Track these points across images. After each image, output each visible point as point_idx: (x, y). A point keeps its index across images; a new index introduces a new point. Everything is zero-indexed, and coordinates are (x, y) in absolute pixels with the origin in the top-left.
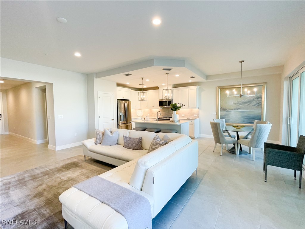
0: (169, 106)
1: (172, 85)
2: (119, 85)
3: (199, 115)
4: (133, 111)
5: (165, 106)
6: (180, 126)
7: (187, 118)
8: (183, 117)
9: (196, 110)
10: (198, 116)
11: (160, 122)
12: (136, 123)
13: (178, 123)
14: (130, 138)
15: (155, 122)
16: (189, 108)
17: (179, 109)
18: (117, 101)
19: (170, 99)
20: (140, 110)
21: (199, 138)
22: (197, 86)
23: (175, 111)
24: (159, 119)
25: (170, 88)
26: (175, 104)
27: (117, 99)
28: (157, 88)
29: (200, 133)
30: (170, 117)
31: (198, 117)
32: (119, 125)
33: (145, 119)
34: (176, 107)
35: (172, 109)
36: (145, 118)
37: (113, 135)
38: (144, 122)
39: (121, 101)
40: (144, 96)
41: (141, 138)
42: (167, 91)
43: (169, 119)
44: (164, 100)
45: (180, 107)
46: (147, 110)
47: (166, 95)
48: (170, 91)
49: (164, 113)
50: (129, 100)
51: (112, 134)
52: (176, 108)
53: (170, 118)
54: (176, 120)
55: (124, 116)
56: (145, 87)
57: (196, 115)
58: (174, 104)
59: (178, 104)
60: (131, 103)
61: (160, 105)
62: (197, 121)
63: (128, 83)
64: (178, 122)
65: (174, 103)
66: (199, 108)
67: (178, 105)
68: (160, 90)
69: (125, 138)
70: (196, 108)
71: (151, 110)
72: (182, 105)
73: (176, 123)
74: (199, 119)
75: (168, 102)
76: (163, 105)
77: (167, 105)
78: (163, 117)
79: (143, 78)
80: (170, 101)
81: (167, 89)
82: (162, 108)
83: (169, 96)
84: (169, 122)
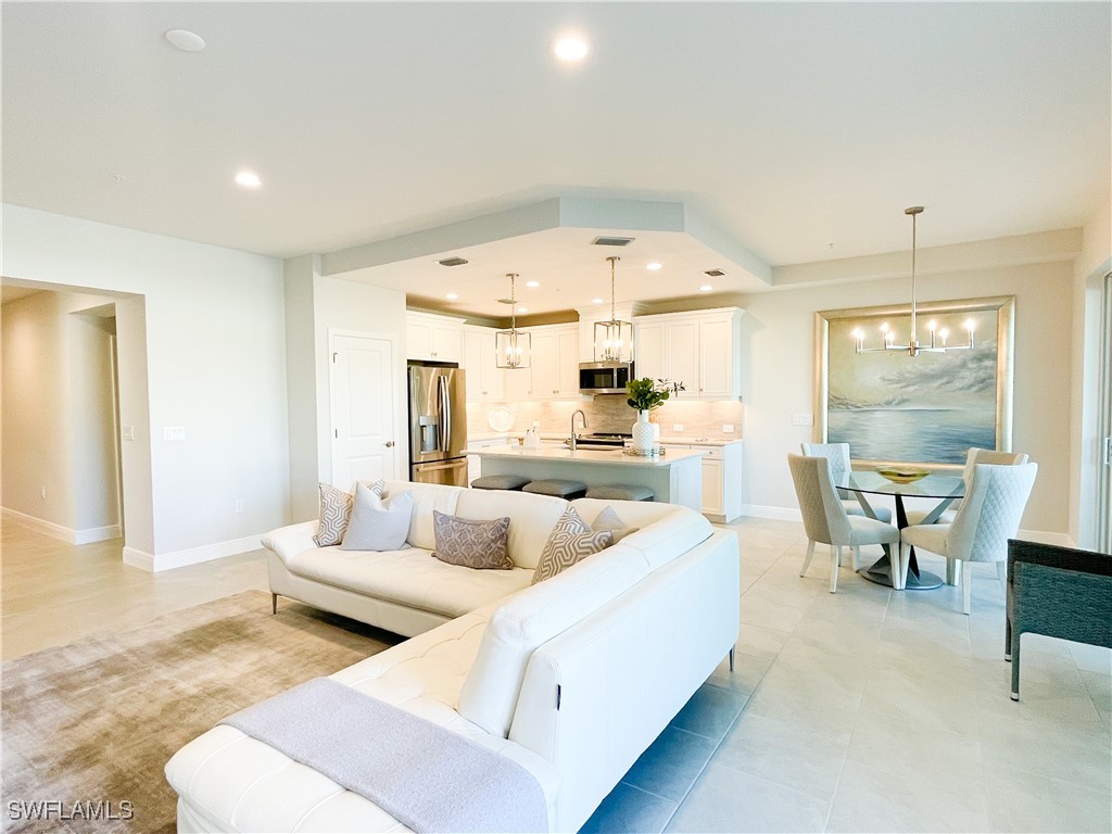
0: (621, 390)
1: (631, 305)
2: (414, 302)
3: (741, 425)
4: (472, 408)
5: (605, 391)
6: (666, 470)
7: (693, 440)
8: (679, 433)
9: (729, 407)
10: (738, 432)
11: (582, 455)
12: (485, 458)
13: (657, 460)
14: (459, 520)
15: (563, 454)
16: (700, 396)
17: (661, 404)
18: (409, 369)
19: (625, 360)
20: (502, 404)
21: (744, 519)
22: (734, 309)
23: (645, 412)
24: (578, 442)
25: (624, 315)
26: (647, 382)
27: (410, 362)
28: (571, 316)
30: (623, 436)
31: (740, 436)
32: (414, 467)
33: (522, 444)
34: (649, 396)
35: (631, 403)
36: (521, 440)
37: (393, 508)
38: (516, 453)
39: (423, 369)
40: (519, 351)
41: (507, 520)
42: (610, 328)
43: (622, 444)
44: (600, 367)
45: (665, 395)
46: (530, 406)
47: (607, 344)
48: (626, 329)
49: (601, 417)
50: (455, 365)
51: (386, 506)
52: (650, 400)
53: (625, 440)
54: (648, 446)
55: (438, 430)
56: (522, 311)
57: (729, 428)
58: (641, 380)
59: (656, 383)
60: (463, 378)
61: (582, 386)
62: (733, 451)
63: (451, 297)
64: (657, 455)
65: (639, 377)
66: (740, 398)
67: (657, 388)
68: (586, 323)
69: (440, 519)
70: (728, 398)
71: (545, 405)
72: (672, 387)
73: (648, 460)
74: (743, 443)
75: (615, 375)
76: (597, 384)
77: (612, 387)
78: (595, 434)
79: (515, 277)
80: (626, 369)
81: (613, 323)
82: (590, 399)
83: (619, 350)
84: (620, 456)
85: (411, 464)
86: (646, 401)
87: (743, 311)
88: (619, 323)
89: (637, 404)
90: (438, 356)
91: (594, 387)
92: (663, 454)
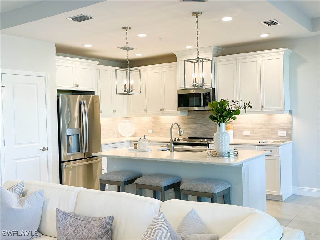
0: (206, 108)
1: (212, 49)
2: (62, 50)
3: (291, 131)
4: (105, 122)
5: (196, 108)
6: (239, 169)
7: (257, 142)
8: (247, 137)
9: (282, 118)
10: (289, 135)
11: (177, 156)
12: (111, 159)
13: (232, 160)
14: (75, 216)
15: (165, 155)
16: (261, 112)
17: (235, 118)
18: (58, 96)
19: (207, 86)
20: (127, 118)
21: (295, 198)
22: (284, 49)
23: (223, 125)
24: (176, 144)
25: (207, 55)
26: (224, 103)
27: (59, 91)
28: (171, 58)
29: (296, 183)
30: (208, 138)
31: (291, 139)
32: (64, 164)
33: (136, 148)
34: (225, 113)
35: (213, 118)
36: (135, 145)
37: (26, 205)
38: (132, 155)
39: (71, 96)
40: (132, 82)
41: (112, 218)
42: (196, 64)
43: (207, 145)
44: (192, 92)
45: (237, 112)
46: (147, 119)
47: (194, 76)
48: (207, 65)
49: (193, 126)
50: (93, 93)
51: (21, 203)
52: (226, 116)
53: (210, 142)
54: (226, 148)
55: (79, 138)
56: (138, 55)
57: (282, 133)
58: (219, 101)
59: (231, 103)
60: (98, 102)
61: (179, 106)
62: (286, 149)
63: (88, 46)
64: (232, 156)
65: (218, 99)
66: (290, 112)
67: (231, 106)
68: (180, 62)
69: (62, 215)
70: (282, 112)
71: (156, 118)
72: (242, 105)
73: (226, 161)
74: (293, 143)
75: (202, 97)
76: (190, 104)
77: (200, 106)
78: (189, 138)
79: (128, 30)
80: (209, 93)
81: (198, 60)
82: (186, 114)
83: (203, 79)
84: (205, 157)
85: (60, 162)
86: (223, 116)
87: (291, 51)
88: (202, 60)
89: (216, 119)
90: (80, 87)
91: (188, 106)
92: (236, 155)
